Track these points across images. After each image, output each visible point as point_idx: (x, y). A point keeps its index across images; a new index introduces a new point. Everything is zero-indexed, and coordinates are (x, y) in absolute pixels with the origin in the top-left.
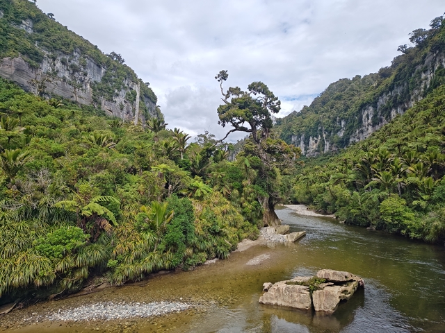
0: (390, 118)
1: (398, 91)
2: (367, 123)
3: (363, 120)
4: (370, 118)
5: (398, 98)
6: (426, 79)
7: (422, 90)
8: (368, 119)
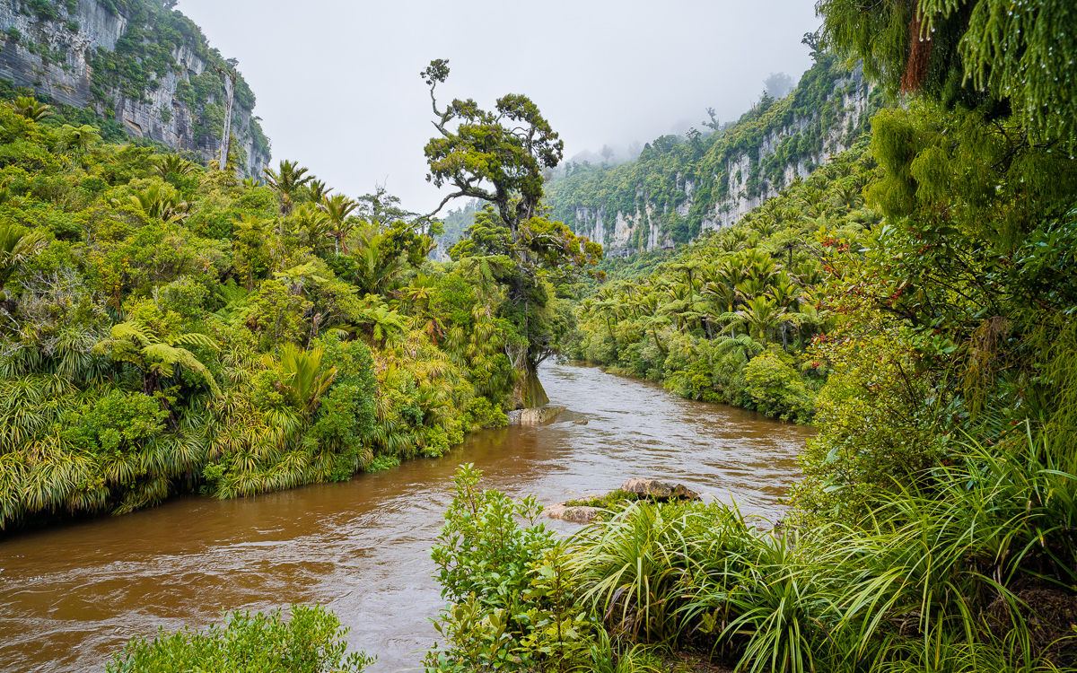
0: (783, 184)
1: (801, 127)
2: (736, 191)
3: (730, 183)
4: (744, 181)
5: (800, 142)
6: (853, 109)
7: (845, 132)
8: (740, 182)
